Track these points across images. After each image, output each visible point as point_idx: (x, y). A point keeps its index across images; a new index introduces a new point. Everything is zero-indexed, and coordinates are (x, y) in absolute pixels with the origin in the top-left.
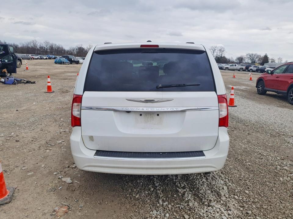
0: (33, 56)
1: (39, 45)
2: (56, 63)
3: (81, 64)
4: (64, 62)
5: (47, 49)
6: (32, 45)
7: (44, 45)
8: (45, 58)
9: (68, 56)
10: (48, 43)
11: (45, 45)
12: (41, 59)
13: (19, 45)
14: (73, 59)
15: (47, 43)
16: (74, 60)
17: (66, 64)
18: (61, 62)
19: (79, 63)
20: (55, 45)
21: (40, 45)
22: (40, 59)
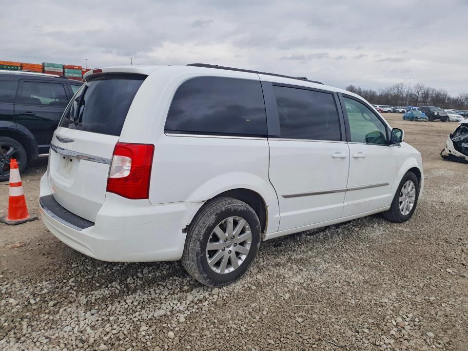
0: (382, 107)
1: (406, 90)
2: (404, 118)
3: (453, 121)
4: (417, 118)
5: (418, 97)
6: (396, 91)
7: (414, 92)
8: (401, 110)
9: (429, 108)
10: (421, 87)
11: (416, 90)
12: (394, 112)
13: (377, 92)
14: (436, 114)
15: (419, 87)
16: (438, 114)
17: (421, 121)
18: (413, 118)
19: (449, 121)
20: (433, 90)
21: (408, 92)
22: (392, 112)
